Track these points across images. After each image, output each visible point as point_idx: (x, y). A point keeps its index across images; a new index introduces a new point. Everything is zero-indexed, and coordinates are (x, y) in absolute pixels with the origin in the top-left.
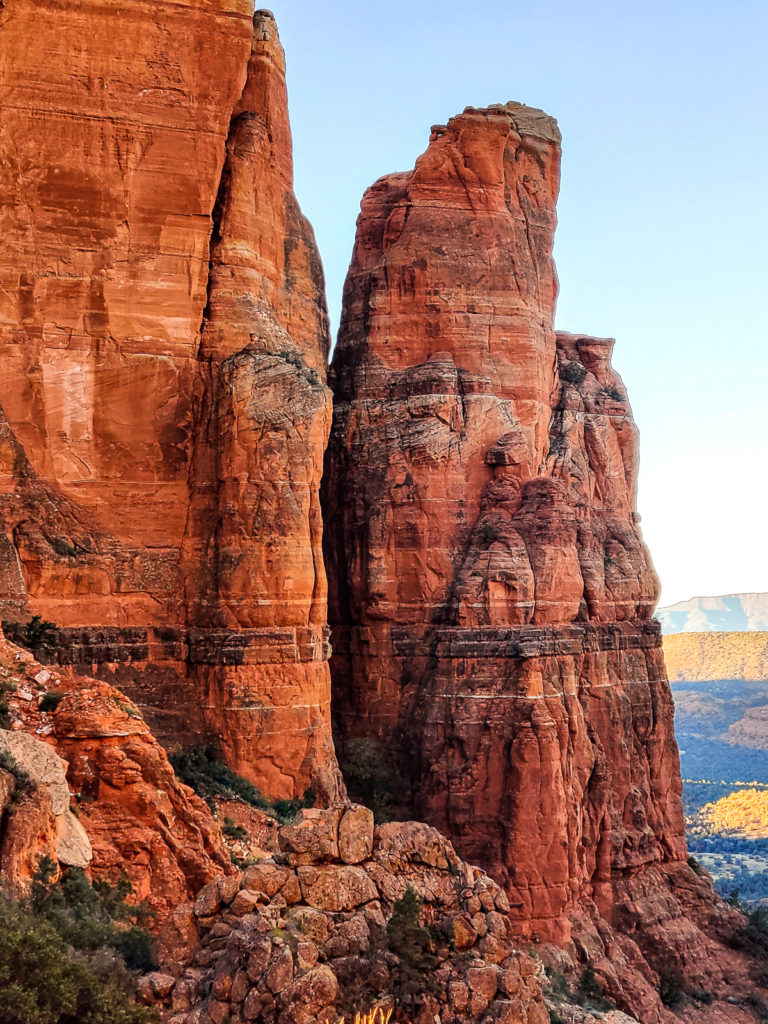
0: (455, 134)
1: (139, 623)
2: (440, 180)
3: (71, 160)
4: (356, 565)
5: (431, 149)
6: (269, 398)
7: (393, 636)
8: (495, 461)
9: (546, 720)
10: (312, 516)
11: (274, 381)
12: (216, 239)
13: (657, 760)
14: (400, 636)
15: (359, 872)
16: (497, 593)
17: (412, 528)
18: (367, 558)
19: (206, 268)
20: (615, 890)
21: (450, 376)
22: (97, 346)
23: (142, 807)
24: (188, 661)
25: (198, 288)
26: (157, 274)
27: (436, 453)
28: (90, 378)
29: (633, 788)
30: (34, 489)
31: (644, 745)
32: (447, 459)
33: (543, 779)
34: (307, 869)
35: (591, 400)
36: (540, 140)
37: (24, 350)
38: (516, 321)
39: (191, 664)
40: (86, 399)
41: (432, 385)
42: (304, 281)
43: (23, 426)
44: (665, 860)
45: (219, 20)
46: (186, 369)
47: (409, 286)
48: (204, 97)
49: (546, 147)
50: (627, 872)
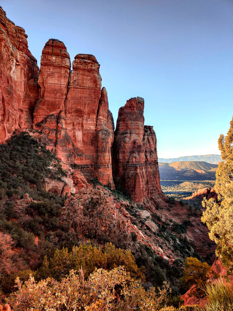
0: (130, 101)
1: (88, 164)
2: (128, 107)
3: (79, 107)
4: (118, 156)
5: (127, 103)
6: (103, 136)
7: (122, 164)
8: (134, 142)
9: (140, 175)
10: (109, 150)
11: (104, 134)
12: (97, 116)
13: (157, 179)
14: (123, 164)
15: (88, 195)
16: (134, 159)
17: (124, 151)
18: (119, 155)
19: (96, 120)
20: (150, 195)
21: (129, 132)
22: (82, 130)
23: (82, 186)
24: (94, 168)
25: (95, 122)
26: (90, 121)
27: (127, 142)
28: (82, 134)
29: (153, 183)
30: (75, 148)
31: (155, 177)
32: (128, 142)
33: (139, 182)
34: (82, 195)
35: (148, 134)
36: (142, 101)
37: (73, 131)
38: (137, 125)
39: (95, 169)
40: (81, 137)
41: (127, 133)
42: (110, 121)
43: (73, 140)
44: (158, 192)
45: (97, 89)
46: (94, 132)
47: (124, 121)
48: (95, 99)
49: (142, 102)
50: (152, 193)
